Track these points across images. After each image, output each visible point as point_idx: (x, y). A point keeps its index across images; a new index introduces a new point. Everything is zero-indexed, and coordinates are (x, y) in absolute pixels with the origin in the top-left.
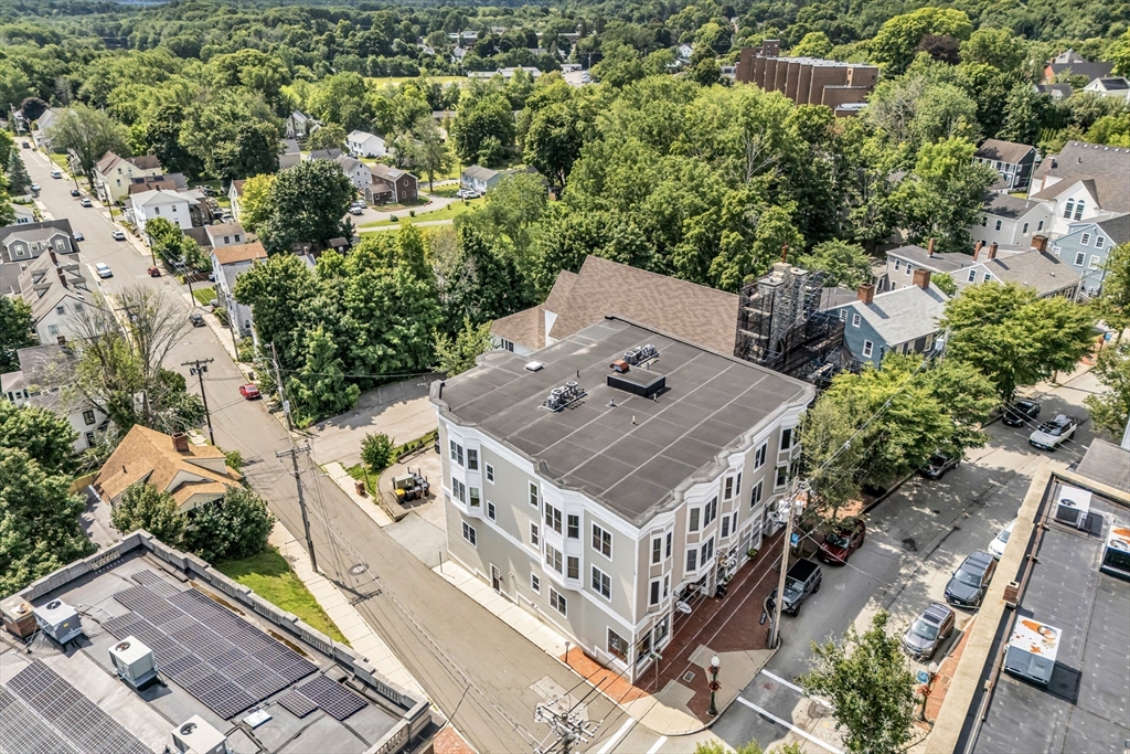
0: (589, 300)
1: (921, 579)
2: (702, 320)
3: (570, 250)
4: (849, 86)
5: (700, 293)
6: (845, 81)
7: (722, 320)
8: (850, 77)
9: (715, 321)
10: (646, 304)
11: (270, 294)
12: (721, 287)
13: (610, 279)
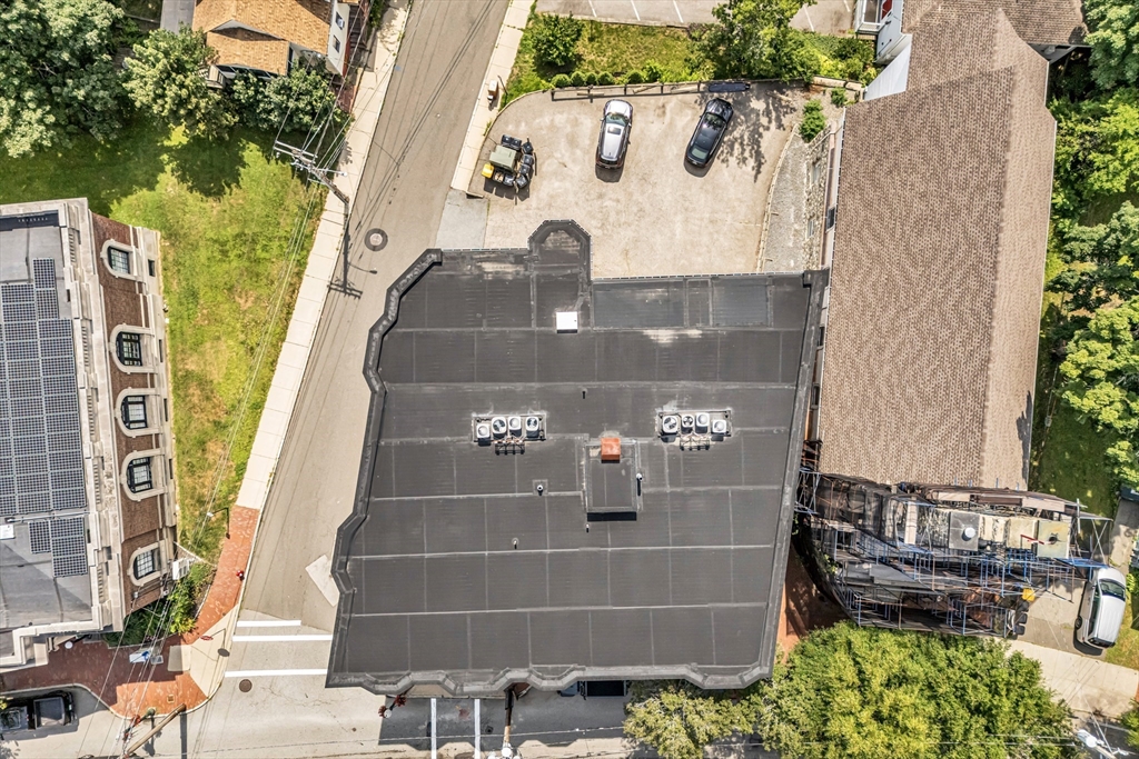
13: (974, 151)
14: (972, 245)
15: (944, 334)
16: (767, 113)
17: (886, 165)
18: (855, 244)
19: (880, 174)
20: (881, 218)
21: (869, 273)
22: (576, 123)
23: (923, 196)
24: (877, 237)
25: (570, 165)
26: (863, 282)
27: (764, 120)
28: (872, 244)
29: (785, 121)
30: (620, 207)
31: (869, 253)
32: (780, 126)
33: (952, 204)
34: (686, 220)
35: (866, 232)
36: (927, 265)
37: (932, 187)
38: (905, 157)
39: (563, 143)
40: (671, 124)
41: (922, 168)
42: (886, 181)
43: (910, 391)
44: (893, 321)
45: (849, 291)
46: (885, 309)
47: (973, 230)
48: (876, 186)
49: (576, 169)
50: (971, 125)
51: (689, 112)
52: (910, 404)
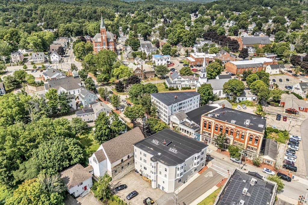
9: (135, 134)
13: (111, 144)
14: (119, 139)
15: (128, 137)
16: (112, 186)
17: (115, 154)
18: (125, 153)
19: (117, 154)
20: (121, 151)
21: (127, 149)
22: (135, 201)
23: (117, 147)
24: (123, 150)
25: (141, 198)
26: (128, 149)
27: (113, 186)
28: (124, 151)
29: (111, 184)
30: (139, 189)
31: (125, 150)
32: (112, 184)
33: (117, 143)
34: (133, 182)
35: (123, 152)
36: (123, 143)
37: (116, 147)
38: (114, 152)
39: (139, 201)
40: (124, 193)
41: (114, 149)
43: (135, 138)
44: (130, 143)
45: (129, 151)
46: (129, 145)
47: (118, 139)
48: (118, 154)
49: (140, 197)
50: (108, 146)
51: (120, 193)
52: (136, 137)
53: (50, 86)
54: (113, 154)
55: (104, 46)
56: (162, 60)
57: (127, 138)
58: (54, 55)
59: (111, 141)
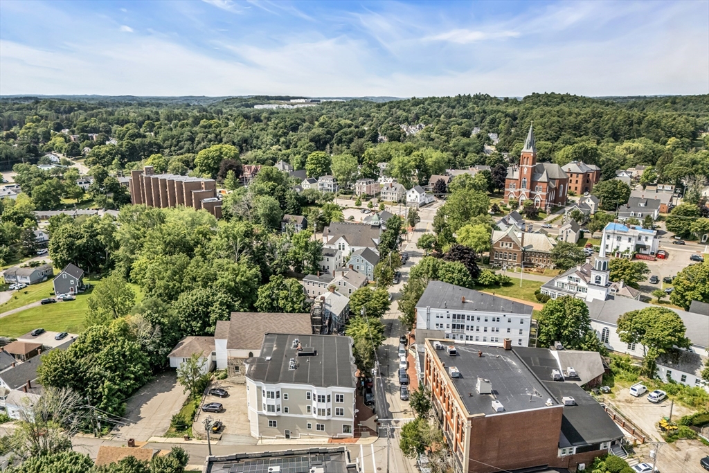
0: (240, 330)
1: (391, 382)
2: (293, 325)
3: (198, 310)
4: (204, 190)
5: (288, 316)
6: (200, 188)
7: (300, 324)
8: (203, 186)
9: (298, 324)
10: (267, 325)
11: (67, 374)
12: (287, 312)
13: (246, 319)
14: (265, 318)
15: (282, 323)
17: (243, 338)
19: (245, 339)
23: (252, 329)
24: (258, 339)
30: (234, 408)
33: (255, 323)
36: (267, 327)
37: (251, 327)
38: (243, 334)
40: (213, 401)
41: (246, 330)
42: (247, 338)
48: (247, 340)
49: (220, 417)
51: (210, 398)
53: (329, 231)
54: (239, 336)
55: (522, 189)
56: (619, 239)
57: (279, 323)
58: (413, 192)
59: (248, 315)
